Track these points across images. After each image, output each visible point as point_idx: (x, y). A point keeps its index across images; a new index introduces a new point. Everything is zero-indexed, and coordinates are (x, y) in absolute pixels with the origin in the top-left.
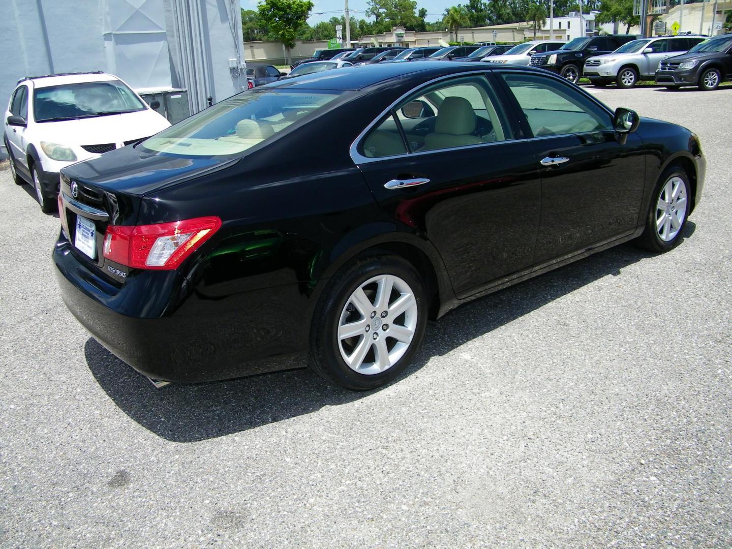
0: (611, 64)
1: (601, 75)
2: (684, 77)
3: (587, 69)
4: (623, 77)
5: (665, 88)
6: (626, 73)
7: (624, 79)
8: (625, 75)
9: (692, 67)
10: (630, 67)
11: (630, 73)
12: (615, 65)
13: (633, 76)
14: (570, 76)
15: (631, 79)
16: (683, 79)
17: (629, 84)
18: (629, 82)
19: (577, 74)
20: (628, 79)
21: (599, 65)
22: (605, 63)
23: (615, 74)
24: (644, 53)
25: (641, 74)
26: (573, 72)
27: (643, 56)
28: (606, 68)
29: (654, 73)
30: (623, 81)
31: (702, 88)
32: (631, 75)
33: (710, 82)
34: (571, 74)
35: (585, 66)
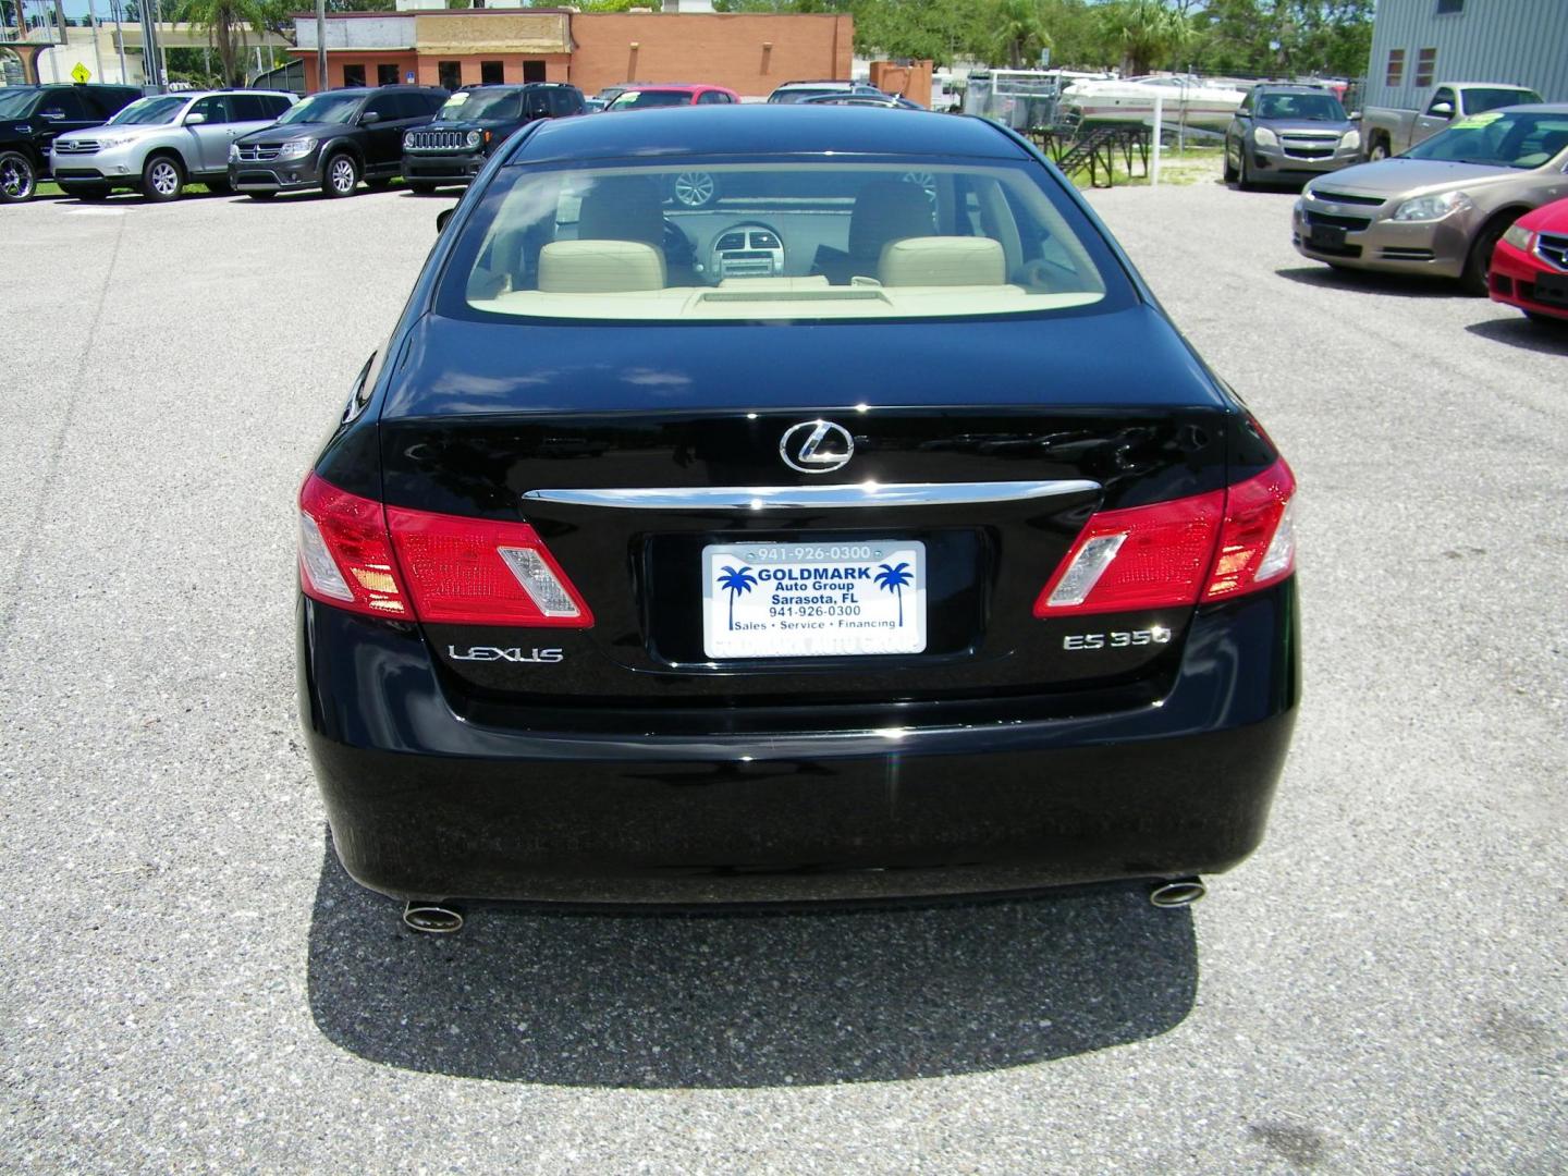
0: (125, 149)
1: (106, 174)
2: (295, 171)
3: (59, 161)
4: (155, 176)
5: (248, 197)
6: (159, 167)
7: (157, 181)
8: (157, 173)
9: (308, 152)
10: (164, 155)
11: (168, 168)
12: (134, 151)
13: (174, 175)
14: (12, 178)
15: (171, 180)
16: (294, 176)
17: (170, 192)
18: (169, 188)
19: (30, 174)
20: (166, 181)
21: (95, 152)
22: (108, 146)
23: (138, 171)
24: (188, 125)
25: (190, 170)
26: (20, 170)
27: (184, 132)
28: (115, 158)
29: (226, 167)
30: (158, 185)
31: (329, 193)
32: (169, 173)
33: (342, 181)
34: (16, 175)
35: (53, 153)
